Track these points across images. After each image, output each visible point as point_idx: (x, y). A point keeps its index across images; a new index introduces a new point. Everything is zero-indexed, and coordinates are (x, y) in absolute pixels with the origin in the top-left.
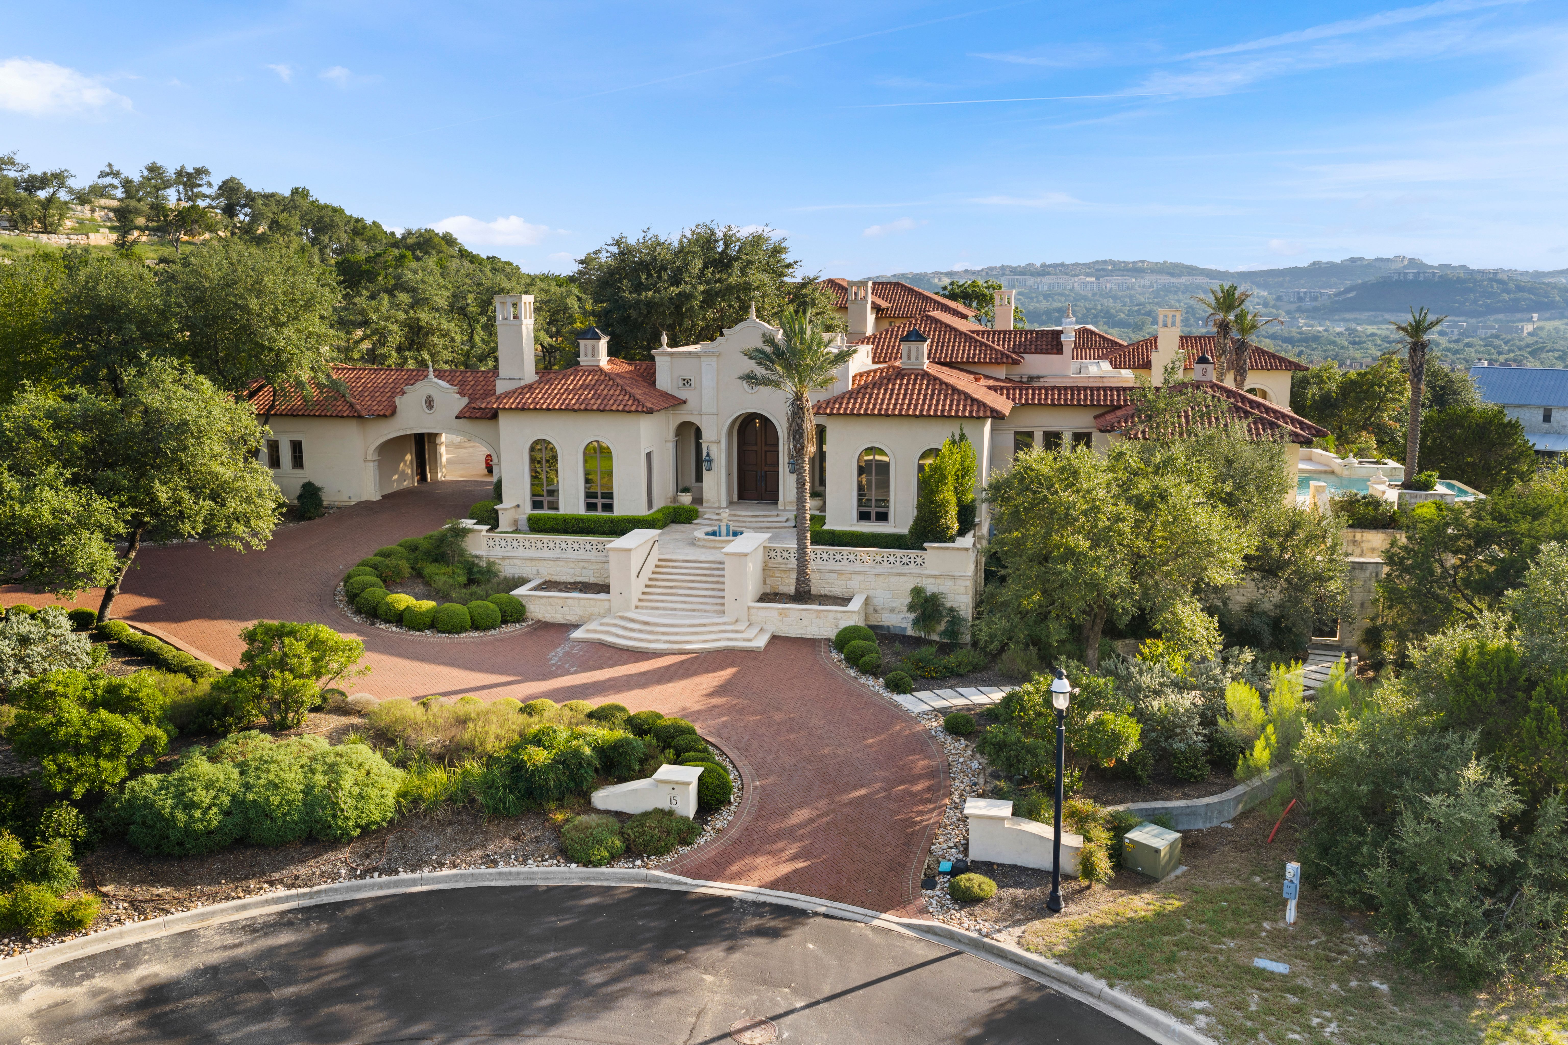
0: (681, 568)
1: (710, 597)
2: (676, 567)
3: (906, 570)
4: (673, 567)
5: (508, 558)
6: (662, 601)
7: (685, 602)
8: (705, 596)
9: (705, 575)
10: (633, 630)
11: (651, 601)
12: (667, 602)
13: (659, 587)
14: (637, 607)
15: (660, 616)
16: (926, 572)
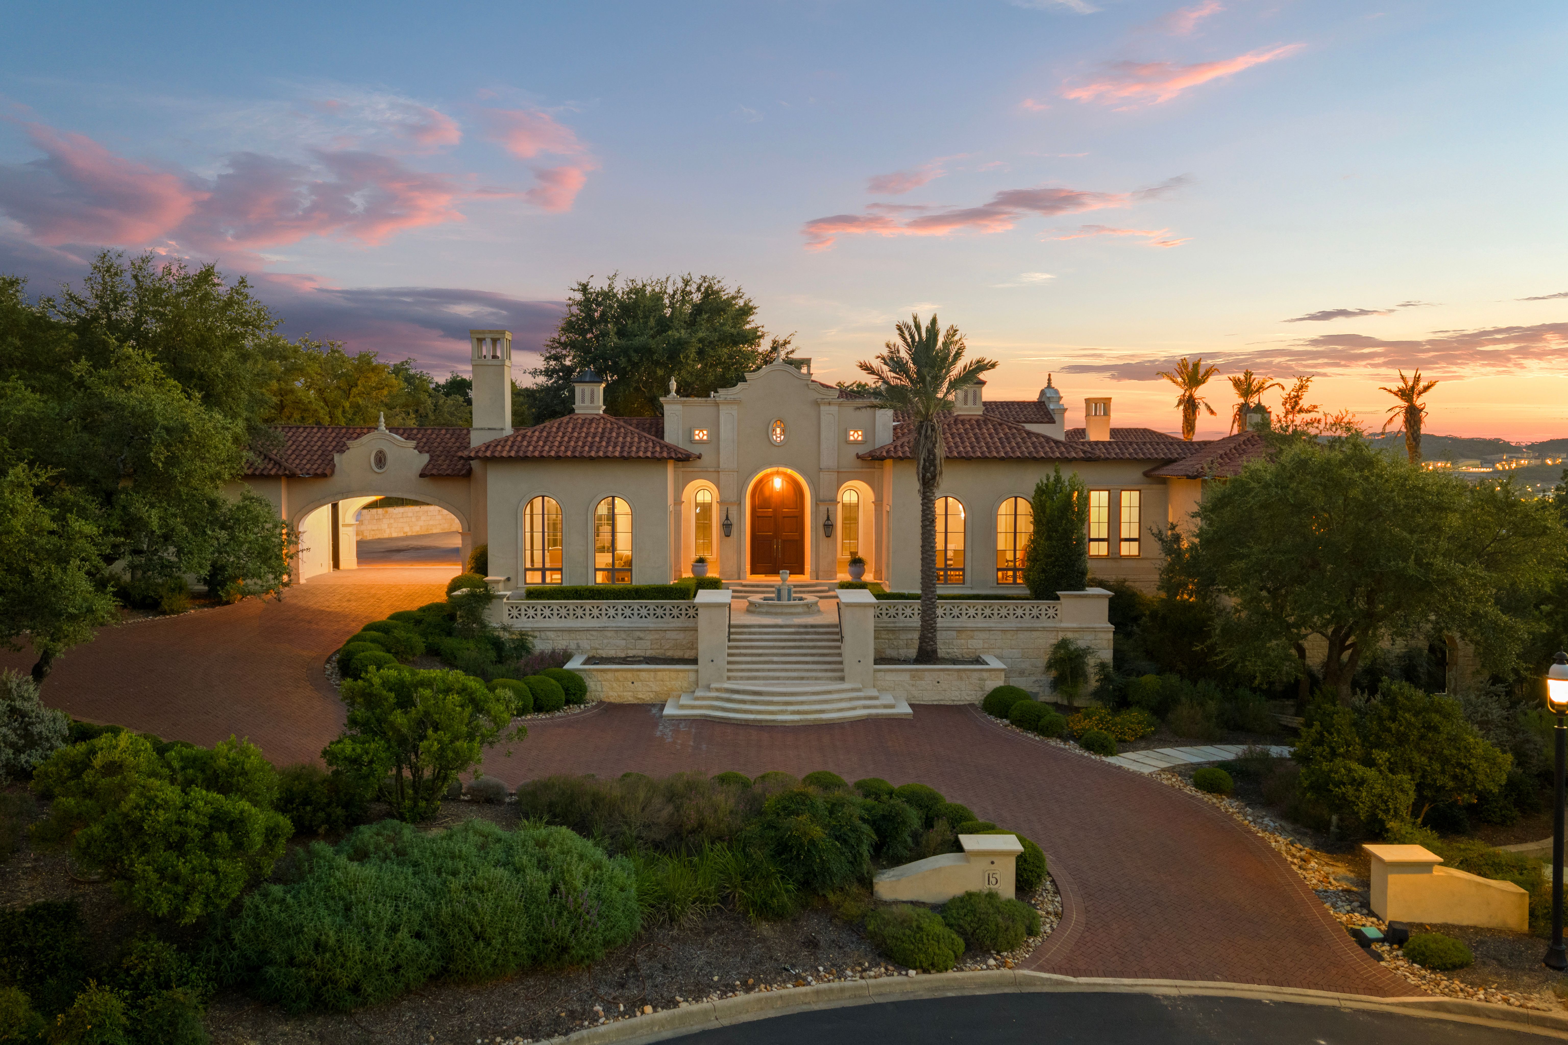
0: (760, 633)
1: (814, 663)
2: (754, 633)
3: (1037, 624)
4: (750, 633)
5: (540, 630)
6: (757, 670)
7: (786, 670)
8: (807, 663)
9: (795, 640)
10: (744, 702)
11: (742, 670)
12: (763, 670)
13: (745, 655)
14: (729, 678)
15: (766, 685)
16: (1064, 625)
